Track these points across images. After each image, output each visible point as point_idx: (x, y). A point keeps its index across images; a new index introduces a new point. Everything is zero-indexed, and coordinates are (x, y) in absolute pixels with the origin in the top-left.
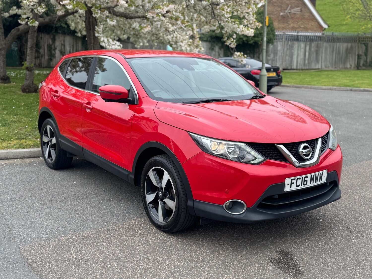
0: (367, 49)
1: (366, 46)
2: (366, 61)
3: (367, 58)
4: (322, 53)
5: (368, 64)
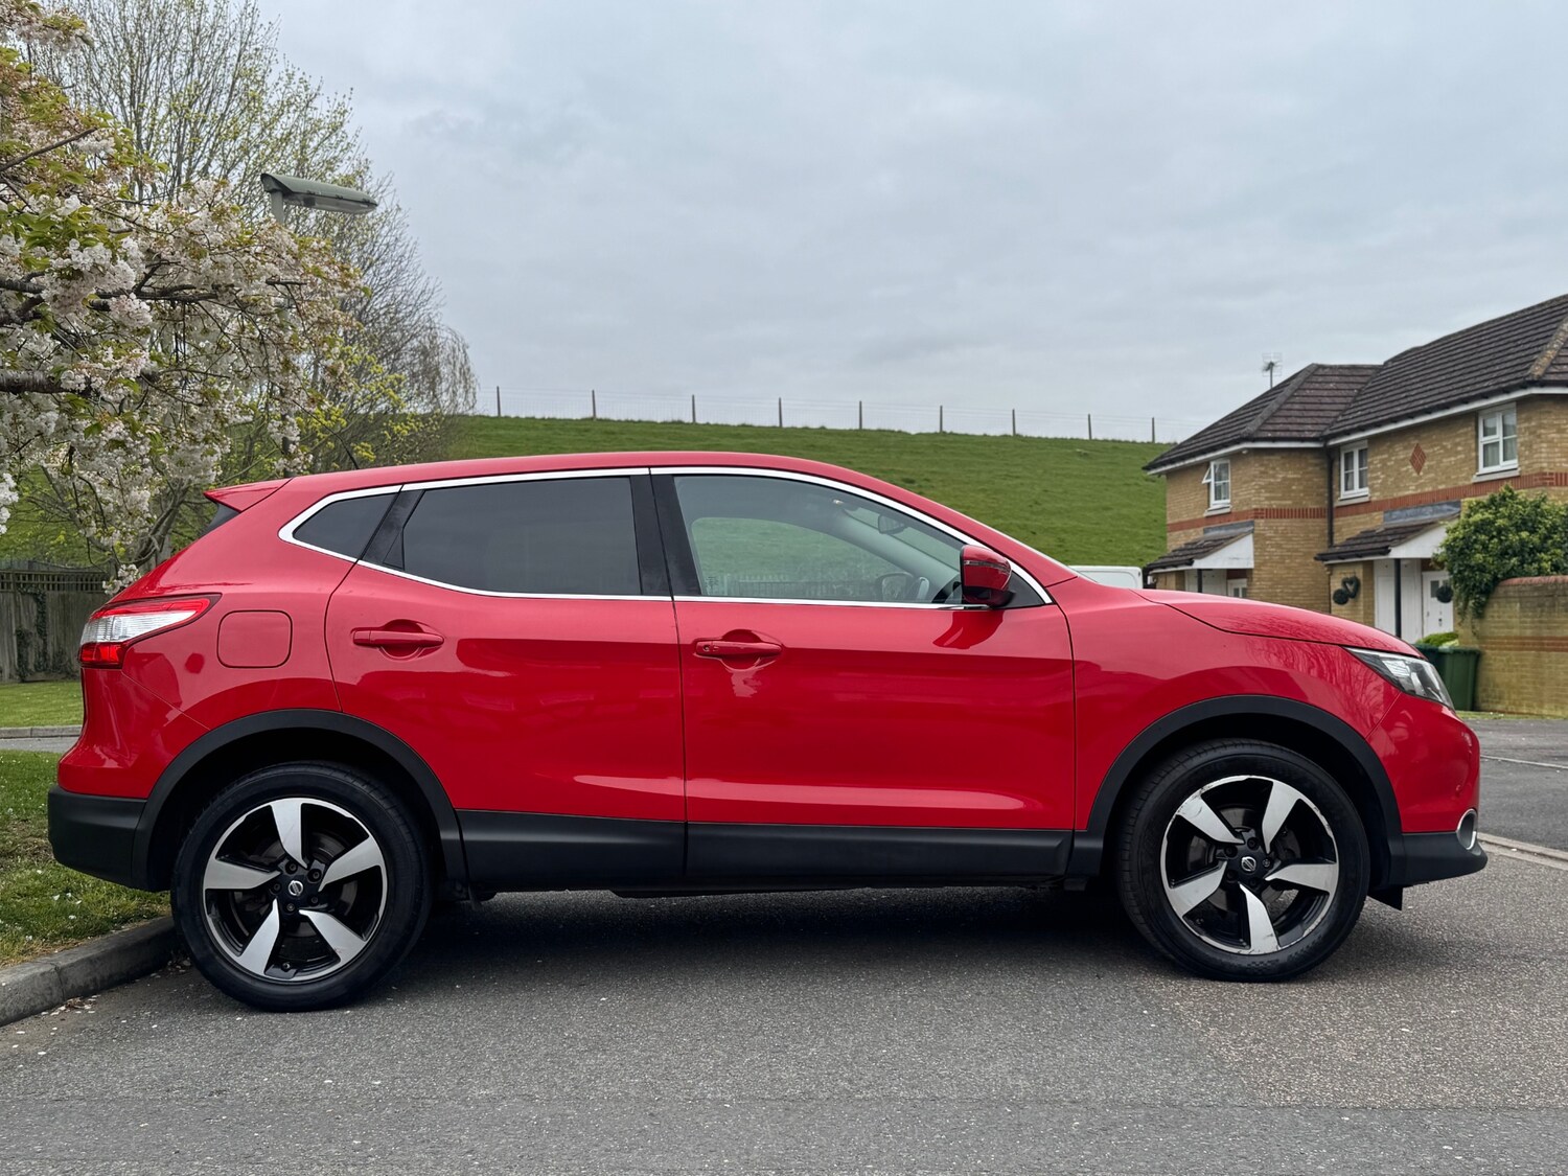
0: (42, 614)
1: (40, 601)
2: (45, 654)
3: (45, 643)
5: (51, 664)
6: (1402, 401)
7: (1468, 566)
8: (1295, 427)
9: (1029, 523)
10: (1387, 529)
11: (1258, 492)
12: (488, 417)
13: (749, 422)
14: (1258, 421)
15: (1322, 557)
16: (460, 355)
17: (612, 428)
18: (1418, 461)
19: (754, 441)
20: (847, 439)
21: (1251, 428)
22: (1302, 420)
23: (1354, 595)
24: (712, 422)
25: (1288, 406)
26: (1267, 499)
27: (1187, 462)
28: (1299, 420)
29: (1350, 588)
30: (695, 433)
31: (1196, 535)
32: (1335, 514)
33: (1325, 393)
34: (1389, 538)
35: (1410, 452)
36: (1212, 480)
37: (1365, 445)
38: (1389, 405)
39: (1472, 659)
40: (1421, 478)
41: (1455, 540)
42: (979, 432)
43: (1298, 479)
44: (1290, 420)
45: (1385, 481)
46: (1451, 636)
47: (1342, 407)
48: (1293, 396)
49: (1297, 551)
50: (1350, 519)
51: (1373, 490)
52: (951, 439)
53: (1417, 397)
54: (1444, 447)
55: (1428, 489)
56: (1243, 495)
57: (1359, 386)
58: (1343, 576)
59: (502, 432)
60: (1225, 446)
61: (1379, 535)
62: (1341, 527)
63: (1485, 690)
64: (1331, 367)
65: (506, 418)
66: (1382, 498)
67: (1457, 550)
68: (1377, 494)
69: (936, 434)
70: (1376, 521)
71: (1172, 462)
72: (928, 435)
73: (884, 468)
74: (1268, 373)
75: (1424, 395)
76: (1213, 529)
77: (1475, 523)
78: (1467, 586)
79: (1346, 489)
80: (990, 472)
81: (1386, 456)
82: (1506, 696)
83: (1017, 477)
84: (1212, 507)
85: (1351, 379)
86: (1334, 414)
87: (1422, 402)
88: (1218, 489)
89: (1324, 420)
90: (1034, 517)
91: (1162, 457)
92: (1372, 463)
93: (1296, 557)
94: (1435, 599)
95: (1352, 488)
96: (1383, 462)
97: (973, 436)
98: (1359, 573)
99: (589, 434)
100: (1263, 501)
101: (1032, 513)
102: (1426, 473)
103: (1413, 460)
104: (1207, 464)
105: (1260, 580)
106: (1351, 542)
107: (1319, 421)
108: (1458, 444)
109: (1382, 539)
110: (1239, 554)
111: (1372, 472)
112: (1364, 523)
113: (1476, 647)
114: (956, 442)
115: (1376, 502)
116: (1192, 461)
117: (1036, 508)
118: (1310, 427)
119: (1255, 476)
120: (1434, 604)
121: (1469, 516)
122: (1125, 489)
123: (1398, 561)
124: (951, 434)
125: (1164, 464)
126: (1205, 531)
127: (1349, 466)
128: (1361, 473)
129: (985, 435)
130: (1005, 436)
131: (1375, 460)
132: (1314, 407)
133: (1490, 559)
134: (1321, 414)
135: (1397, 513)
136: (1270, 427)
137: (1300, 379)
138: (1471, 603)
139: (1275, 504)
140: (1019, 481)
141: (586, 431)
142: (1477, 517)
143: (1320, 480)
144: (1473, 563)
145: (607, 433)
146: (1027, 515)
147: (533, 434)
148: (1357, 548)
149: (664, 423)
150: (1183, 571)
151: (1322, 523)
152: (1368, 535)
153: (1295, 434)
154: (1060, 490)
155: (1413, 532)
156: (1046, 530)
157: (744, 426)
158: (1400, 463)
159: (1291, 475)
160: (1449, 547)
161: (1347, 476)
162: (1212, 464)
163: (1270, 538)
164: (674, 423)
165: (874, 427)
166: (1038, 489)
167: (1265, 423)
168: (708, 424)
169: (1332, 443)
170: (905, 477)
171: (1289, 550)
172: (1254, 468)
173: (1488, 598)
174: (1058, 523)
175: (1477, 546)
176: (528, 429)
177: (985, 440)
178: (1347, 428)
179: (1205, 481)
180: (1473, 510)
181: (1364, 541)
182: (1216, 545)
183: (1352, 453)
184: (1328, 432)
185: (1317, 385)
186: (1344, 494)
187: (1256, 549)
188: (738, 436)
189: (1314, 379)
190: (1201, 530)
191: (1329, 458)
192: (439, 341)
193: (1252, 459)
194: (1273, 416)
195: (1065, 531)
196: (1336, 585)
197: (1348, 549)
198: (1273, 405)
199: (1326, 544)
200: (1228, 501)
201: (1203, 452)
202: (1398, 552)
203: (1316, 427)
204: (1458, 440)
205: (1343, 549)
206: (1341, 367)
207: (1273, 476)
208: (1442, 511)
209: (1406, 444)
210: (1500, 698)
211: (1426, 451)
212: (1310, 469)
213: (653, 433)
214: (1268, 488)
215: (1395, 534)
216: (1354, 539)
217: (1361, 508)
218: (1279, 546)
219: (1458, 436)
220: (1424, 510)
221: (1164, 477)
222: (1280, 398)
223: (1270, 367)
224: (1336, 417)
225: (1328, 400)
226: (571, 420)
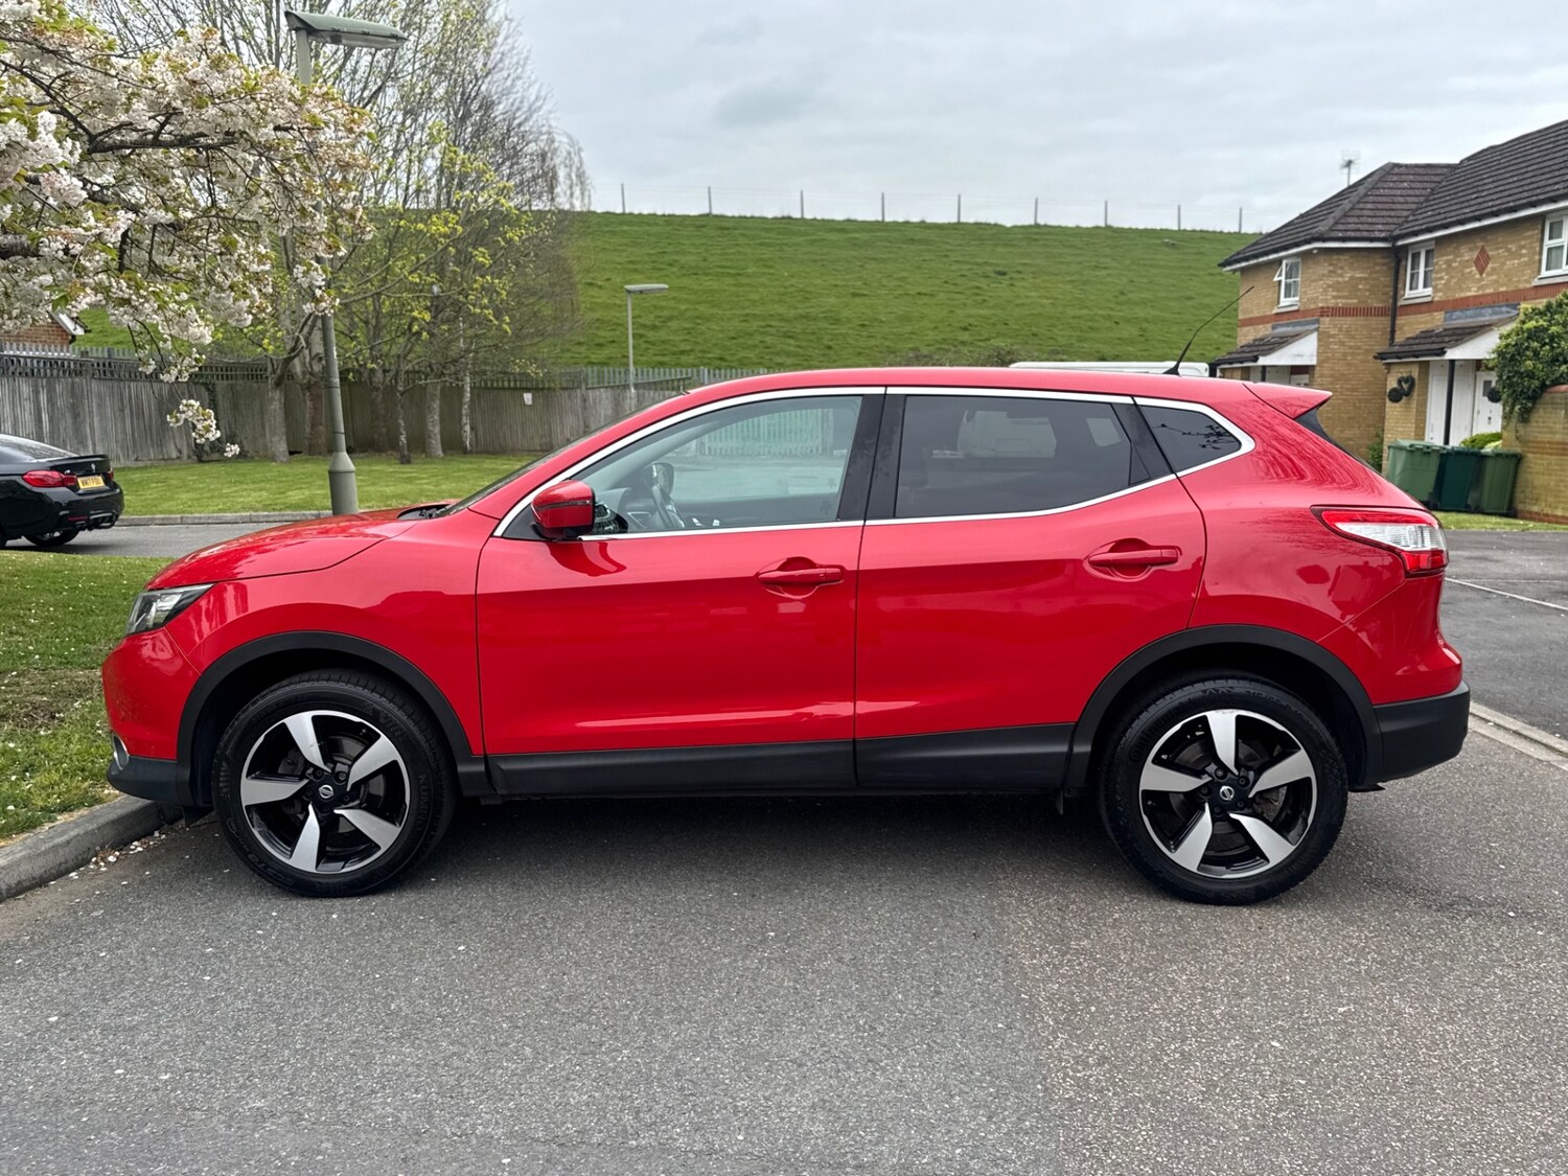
0: (214, 401)
1: (212, 391)
4: (91, 412)
6: (1472, 203)
7: (1517, 372)
8: (1366, 227)
9: (1112, 313)
10: (1445, 330)
11: (1325, 291)
12: (614, 214)
13: (853, 217)
14: (1330, 221)
15: (1381, 356)
16: (576, 159)
17: (726, 224)
18: (1482, 263)
19: (857, 235)
20: (946, 232)
21: (1322, 228)
22: (1374, 220)
23: (1408, 394)
24: (819, 217)
25: (1361, 206)
26: (1334, 297)
27: (1261, 260)
28: (1370, 220)
29: (1405, 386)
30: (802, 228)
31: (1264, 331)
32: (1398, 312)
33: (1399, 192)
34: (1447, 339)
35: (1475, 254)
36: (1283, 278)
37: (1432, 246)
38: (1458, 206)
39: (1514, 461)
40: (1482, 279)
41: (1507, 346)
42: (1071, 224)
43: (1365, 279)
44: (1362, 219)
45: (1448, 281)
46: (1496, 437)
47: (1414, 206)
48: (1366, 195)
49: (1359, 348)
50: (1412, 318)
51: (1436, 290)
52: (1045, 230)
53: (1487, 198)
54: (1508, 250)
55: (1488, 291)
56: (1311, 293)
57: (1433, 185)
58: (1400, 375)
59: (625, 228)
60: (1297, 245)
61: (1438, 335)
62: (1404, 325)
63: (1523, 492)
64: (1406, 166)
65: (631, 214)
66: (1444, 298)
67: (1508, 356)
68: (1440, 294)
69: (1030, 226)
70: (1436, 321)
71: (1246, 259)
72: (1023, 227)
73: (979, 260)
74: (1346, 170)
75: (1494, 197)
76: (1281, 326)
77: (1529, 330)
78: (1514, 391)
79: (1411, 289)
80: (1080, 263)
81: (1451, 257)
82: (1543, 498)
83: (1106, 268)
84: (1282, 304)
85: (1426, 178)
86: (1405, 213)
87: (1490, 204)
88: (1288, 286)
89: (1395, 220)
90: (1119, 308)
91: (1238, 253)
92: (1437, 263)
93: (1358, 354)
94: (1486, 398)
95: (1417, 288)
96: (1449, 263)
97: (1067, 228)
98: (1415, 373)
99: (704, 230)
100: (1330, 300)
101: (1118, 303)
102: (1488, 275)
103: (1477, 262)
104: (1279, 262)
105: (1322, 376)
106: (1411, 342)
107: (1390, 220)
108: (1523, 247)
109: (1439, 340)
110: (1304, 351)
111: (1437, 273)
112: (1426, 323)
113: (1518, 450)
114: (1049, 233)
115: (1438, 302)
116: (1265, 259)
117: (1122, 298)
118: (1380, 227)
119: (1324, 275)
120: (1483, 403)
121: (1523, 322)
122: (1209, 278)
123: (1452, 362)
124: (1045, 226)
125: (1238, 261)
126: (1274, 328)
127: (1415, 266)
128: (1426, 273)
129: (1078, 227)
130: (1097, 228)
131: (1441, 261)
132: (1386, 206)
133: (1540, 366)
134: (1393, 213)
135: (1458, 313)
136: (1341, 227)
137: (1375, 178)
138: (1517, 408)
139: (1341, 303)
140: (1107, 272)
141: (703, 226)
142: (1531, 324)
143: (1386, 280)
144: (1522, 370)
145: (722, 228)
146: (1112, 306)
147: (654, 229)
148: (1415, 348)
149: (775, 218)
150: (1249, 368)
151: (1386, 321)
152: (1427, 335)
153: (1365, 234)
154: (1146, 280)
155: (1470, 334)
156: (1128, 321)
157: (848, 220)
158: (1465, 264)
159: (1358, 275)
160: (1500, 353)
161: (1412, 276)
162: (1284, 262)
163: (1333, 336)
164: (783, 218)
165: (972, 220)
166: (1125, 280)
167: (1336, 223)
168: (815, 219)
169: (1400, 243)
170: (998, 269)
171: (1351, 347)
172: (1323, 268)
173: (1534, 403)
174: (1141, 313)
175: (1528, 353)
176: (649, 225)
177: (1078, 232)
178: (1416, 228)
179: (1276, 279)
180: (1528, 317)
181: (1422, 341)
182: (1282, 342)
183: (1419, 254)
184: (1397, 232)
185: (1391, 185)
186: (1408, 293)
187: (1319, 346)
188: (843, 231)
189: (1389, 178)
190: (1269, 326)
191: (1397, 258)
192: (556, 145)
193: (1321, 258)
194: (1345, 216)
195: (1147, 321)
196: (1392, 384)
197: (1407, 349)
198: (1347, 205)
199: (1388, 342)
200: (1297, 299)
201: (1276, 251)
202: (1452, 354)
203: (1387, 227)
204: (1523, 243)
205: (1402, 349)
206: (1417, 166)
207: (1341, 276)
208: (1501, 313)
209: (1472, 245)
210: (1537, 500)
211: (1490, 253)
212: (1377, 268)
213: (764, 229)
214: (1336, 287)
215: (1453, 334)
216: (1413, 338)
217: (1423, 308)
218: (1342, 343)
219: (1524, 239)
220: (1483, 311)
221: (1238, 274)
222: (1354, 197)
223: (1349, 164)
224: (1407, 217)
225: (1401, 199)
226: (689, 216)
